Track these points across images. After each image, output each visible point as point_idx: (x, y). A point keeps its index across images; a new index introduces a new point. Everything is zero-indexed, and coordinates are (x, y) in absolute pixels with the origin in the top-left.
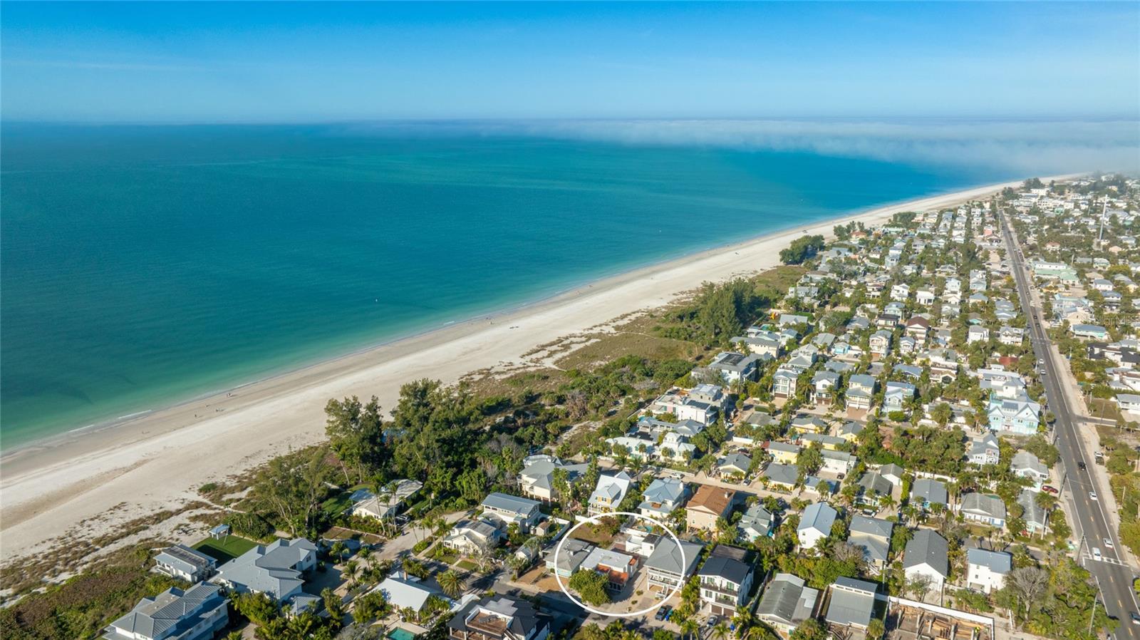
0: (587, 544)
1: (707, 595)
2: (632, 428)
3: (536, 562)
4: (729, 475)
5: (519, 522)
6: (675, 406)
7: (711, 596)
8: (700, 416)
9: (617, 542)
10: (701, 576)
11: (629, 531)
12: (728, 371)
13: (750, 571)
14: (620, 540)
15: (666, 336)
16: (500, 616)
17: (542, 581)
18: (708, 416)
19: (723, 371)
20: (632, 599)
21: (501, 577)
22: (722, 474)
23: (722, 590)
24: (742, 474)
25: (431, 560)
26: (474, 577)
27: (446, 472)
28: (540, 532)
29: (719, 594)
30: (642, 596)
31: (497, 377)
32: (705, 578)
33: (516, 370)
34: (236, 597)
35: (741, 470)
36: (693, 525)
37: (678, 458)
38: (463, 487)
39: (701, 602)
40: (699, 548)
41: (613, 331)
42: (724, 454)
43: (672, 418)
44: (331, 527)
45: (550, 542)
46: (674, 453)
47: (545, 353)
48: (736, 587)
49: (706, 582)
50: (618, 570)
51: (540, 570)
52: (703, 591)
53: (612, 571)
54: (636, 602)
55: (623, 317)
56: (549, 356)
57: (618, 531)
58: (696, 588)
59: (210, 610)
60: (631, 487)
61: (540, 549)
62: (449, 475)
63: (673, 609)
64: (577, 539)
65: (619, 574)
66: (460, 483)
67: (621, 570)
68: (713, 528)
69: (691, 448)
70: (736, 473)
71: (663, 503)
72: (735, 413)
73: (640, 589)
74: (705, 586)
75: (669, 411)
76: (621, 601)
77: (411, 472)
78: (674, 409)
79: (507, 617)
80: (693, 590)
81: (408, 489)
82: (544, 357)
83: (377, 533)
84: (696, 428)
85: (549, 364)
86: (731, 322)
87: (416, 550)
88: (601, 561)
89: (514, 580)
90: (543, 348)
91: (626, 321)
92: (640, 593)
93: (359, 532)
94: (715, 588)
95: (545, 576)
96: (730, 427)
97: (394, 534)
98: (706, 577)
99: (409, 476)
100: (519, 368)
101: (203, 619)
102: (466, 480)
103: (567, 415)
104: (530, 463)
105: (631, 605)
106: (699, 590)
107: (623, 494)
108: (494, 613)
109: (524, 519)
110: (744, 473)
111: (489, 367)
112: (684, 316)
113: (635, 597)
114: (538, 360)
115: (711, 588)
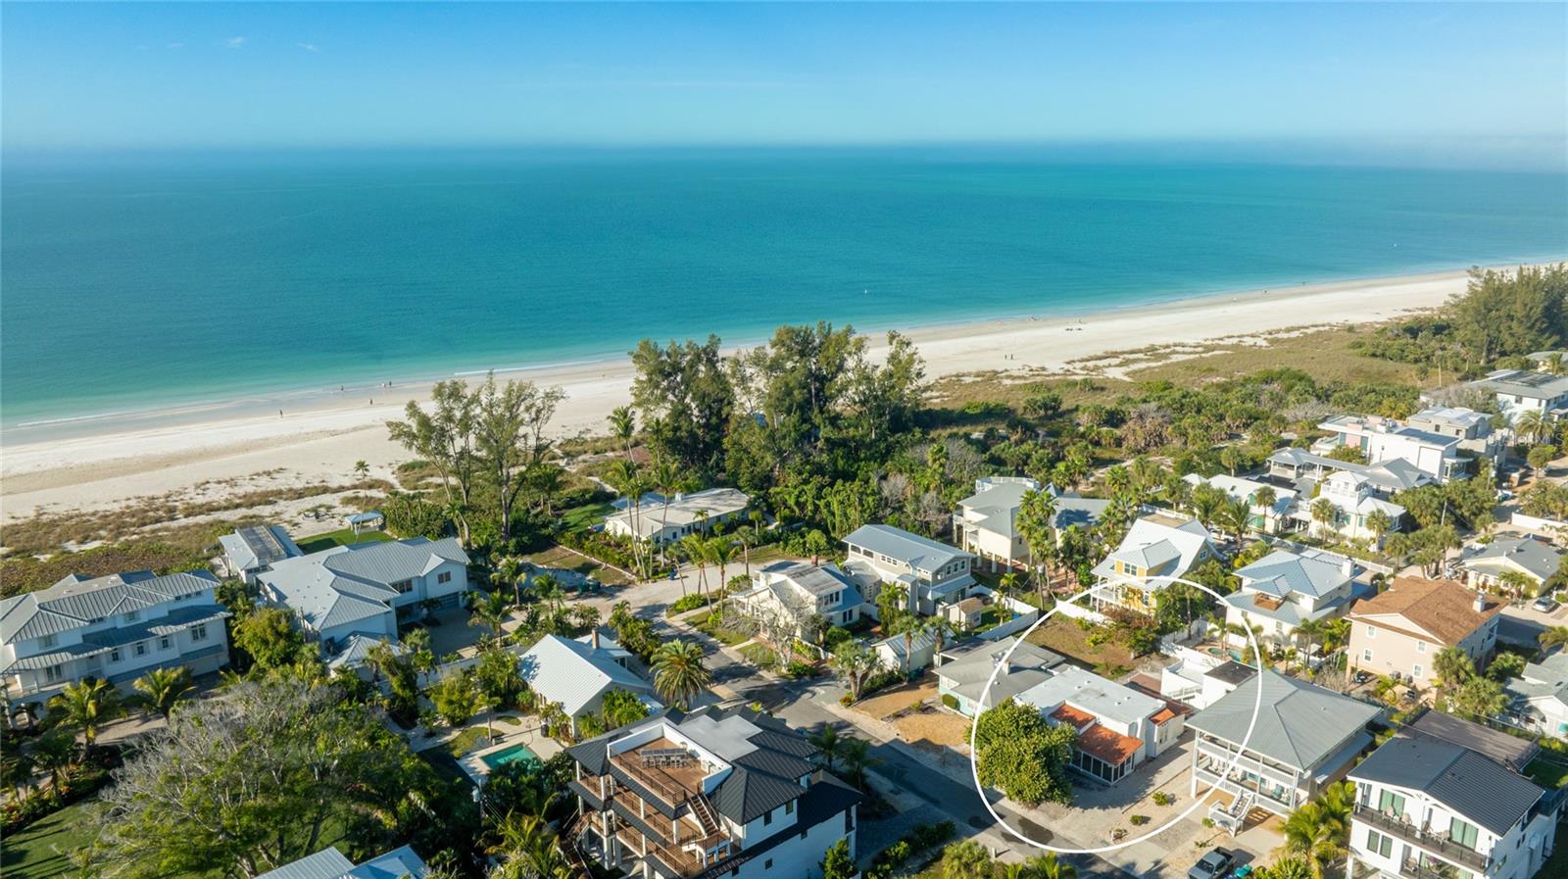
0: (1059, 658)
1: (1371, 846)
2: (1250, 468)
3: (919, 675)
4: (1491, 581)
5: (908, 585)
6: (1366, 433)
7: (1386, 852)
8: (1430, 460)
9: (1143, 672)
10: (1358, 780)
11: (1183, 654)
12: (1512, 398)
13: (1537, 809)
14: (1153, 670)
15: (1374, 355)
16: (705, 756)
17: (916, 719)
18: (1449, 462)
19: (1500, 397)
20: (1137, 810)
21: (820, 690)
22: (1472, 575)
23: (1426, 840)
24: (1531, 583)
25: (695, 630)
26: (761, 678)
27: (806, 482)
28: (957, 614)
29: (1416, 851)
30: (1168, 809)
31: (1008, 382)
32: (1374, 792)
33: (1048, 376)
34: (246, 612)
35: (1530, 574)
36: (1364, 666)
37: (1355, 530)
38: (833, 514)
39: (1350, 865)
40: (1370, 712)
41: (1264, 343)
42: (1482, 541)
43: (1355, 456)
44: (554, 546)
45: (968, 640)
46: (1347, 518)
47: (1116, 361)
48: (1485, 841)
49: (1374, 804)
50: (1114, 725)
51: (924, 694)
52: (1359, 831)
53: (1097, 725)
54: (1145, 820)
55: (1289, 330)
56: (1120, 365)
57: (1156, 650)
58: (1341, 818)
59: (175, 624)
60: (1206, 554)
61: (938, 648)
62: (810, 489)
63: (1254, 865)
64: (1044, 647)
65: (1116, 737)
66: (828, 505)
67: (1123, 730)
68: (1426, 677)
69: (1395, 511)
70: (1513, 578)
71: (1286, 598)
72: (1523, 476)
73: (1167, 791)
74: (1365, 814)
75: (1352, 443)
76: (1104, 807)
77: (747, 476)
78: (1364, 440)
79: (718, 763)
80: (1324, 820)
81: (729, 503)
82: (1110, 366)
83: (625, 566)
84: (1413, 477)
85: (1117, 374)
86: (1531, 328)
87: (675, 609)
88: (1075, 698)
89: (848, 702)
90: (1115, 355)
91: (1294, 334)
92: (1165, 800)
93: (595, 561)
94: (1405, 831)
95: (925, 709)
96: (1506, 498)
97: (656, 573)
98: (1377, 787)
99: (741, 483)
100: (1054, 375)
101: (153, 635)
102: (839, 498)
103: (1119, 442)
104: (988, 487)
105: (1125, 823)
106: (1346, 825)
107: (1184, 565)
108: (691, 746)
109: (924, 582)
110: (1540, 581)
111: (1000, 370)
112: (1420, 329)
113: (1147, 807)
114: (1097, 368)
115: (1387, 825)
